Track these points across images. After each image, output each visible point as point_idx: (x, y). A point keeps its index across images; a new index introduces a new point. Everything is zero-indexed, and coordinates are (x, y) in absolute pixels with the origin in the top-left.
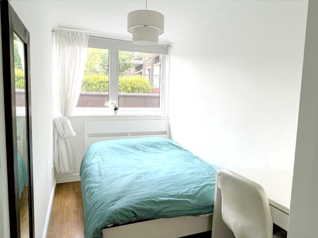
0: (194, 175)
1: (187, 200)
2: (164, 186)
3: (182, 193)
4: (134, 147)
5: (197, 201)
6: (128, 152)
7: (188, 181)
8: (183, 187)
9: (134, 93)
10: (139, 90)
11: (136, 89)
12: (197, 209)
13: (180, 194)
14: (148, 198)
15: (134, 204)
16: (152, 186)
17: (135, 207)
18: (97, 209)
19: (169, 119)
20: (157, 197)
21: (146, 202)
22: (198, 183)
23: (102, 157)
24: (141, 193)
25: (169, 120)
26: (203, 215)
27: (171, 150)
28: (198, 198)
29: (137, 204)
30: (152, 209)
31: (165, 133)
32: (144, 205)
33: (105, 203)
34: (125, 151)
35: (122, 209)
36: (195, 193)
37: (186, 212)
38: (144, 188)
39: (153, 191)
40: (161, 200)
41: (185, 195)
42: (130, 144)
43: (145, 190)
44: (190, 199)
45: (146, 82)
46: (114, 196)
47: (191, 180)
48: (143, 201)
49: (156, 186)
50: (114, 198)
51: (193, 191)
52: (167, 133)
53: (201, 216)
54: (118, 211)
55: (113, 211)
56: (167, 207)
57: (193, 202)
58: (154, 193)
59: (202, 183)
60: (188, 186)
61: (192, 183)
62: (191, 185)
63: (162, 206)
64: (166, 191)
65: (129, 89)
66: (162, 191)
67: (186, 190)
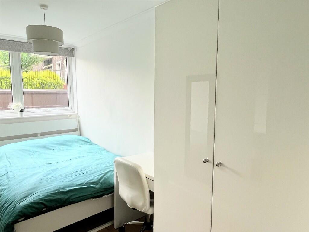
0: (99, 166)
1: (92, 186)
2: (71, 178)
3: (88, 181)
4: (44, 147)
5: (100, 185)
6: (37, 152)
7: (93, 171)
8: (89, 176)
9: (43, 89)
10: (49, 86)
11: (46, 85)
12: (101, 192)
13: (86, 182)
14: (57, 190)
15: (43, 197)
16: (61, 179)
17: (45, 200)
18: (6, 208)
19: (79, 116)
20: (65, 188)
21: (54, 194)
22: (102, 171)
23: (9, 160)
24: (50, 187)
25: (79, 118)
26: (106, 196)
27: (81, 145)
28: (101, 183)
29: (46, 197)
30: (60, 199)
31: (75, 130)
32: (53, 197)
33: (14, 201)
34: (35, 152)
35: (32, 203)
36: (98, 179)
37: (91, 195)
38: (53, 182)
39: (62, 184)
40: (69, 189)
41: (90, 183)
42: (39, 144)
43: (54, 184)
44: (94, 184)
45: (56, 78)
46: (24, 194)
47: (96, 170)
48: (52, 194)
49: (65, 179)
50: (24, 195)
51: (97, 178)
52: (78, 130)
53: (104, 196)
54: (28, 205)
55: (23, 206)
56: (74, 195)
57: (96, 187)
58: (62, 185)
59: (105, 171)
60: (93, 175)
61: (97, 172)
62: (95, 174)
63: (69, 195)
64: (73, 182)
65: (38, 85)
66: (70, 182)
67: (91, 178)
